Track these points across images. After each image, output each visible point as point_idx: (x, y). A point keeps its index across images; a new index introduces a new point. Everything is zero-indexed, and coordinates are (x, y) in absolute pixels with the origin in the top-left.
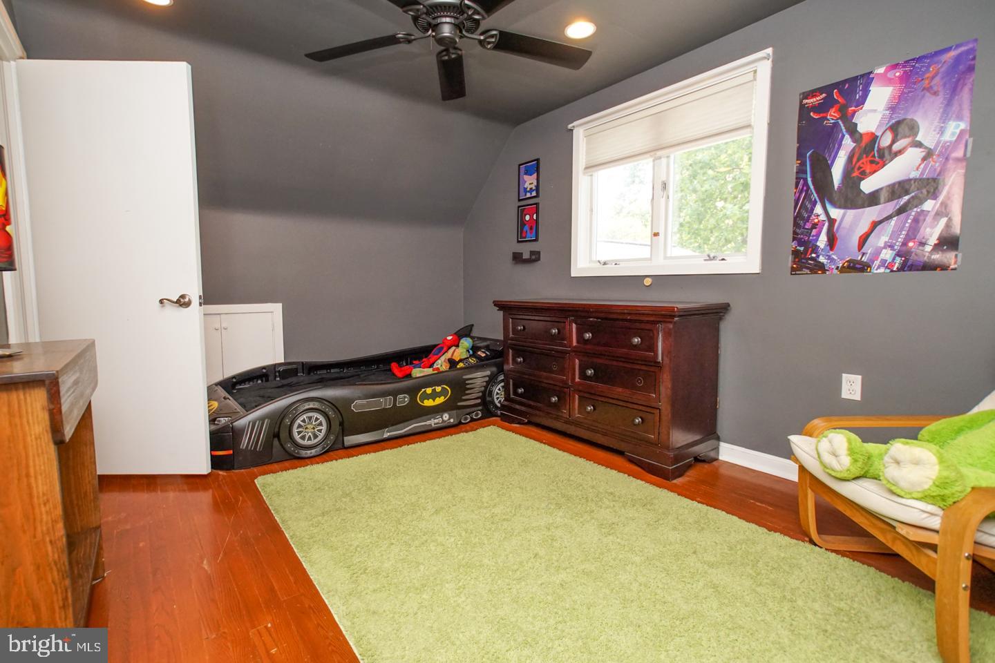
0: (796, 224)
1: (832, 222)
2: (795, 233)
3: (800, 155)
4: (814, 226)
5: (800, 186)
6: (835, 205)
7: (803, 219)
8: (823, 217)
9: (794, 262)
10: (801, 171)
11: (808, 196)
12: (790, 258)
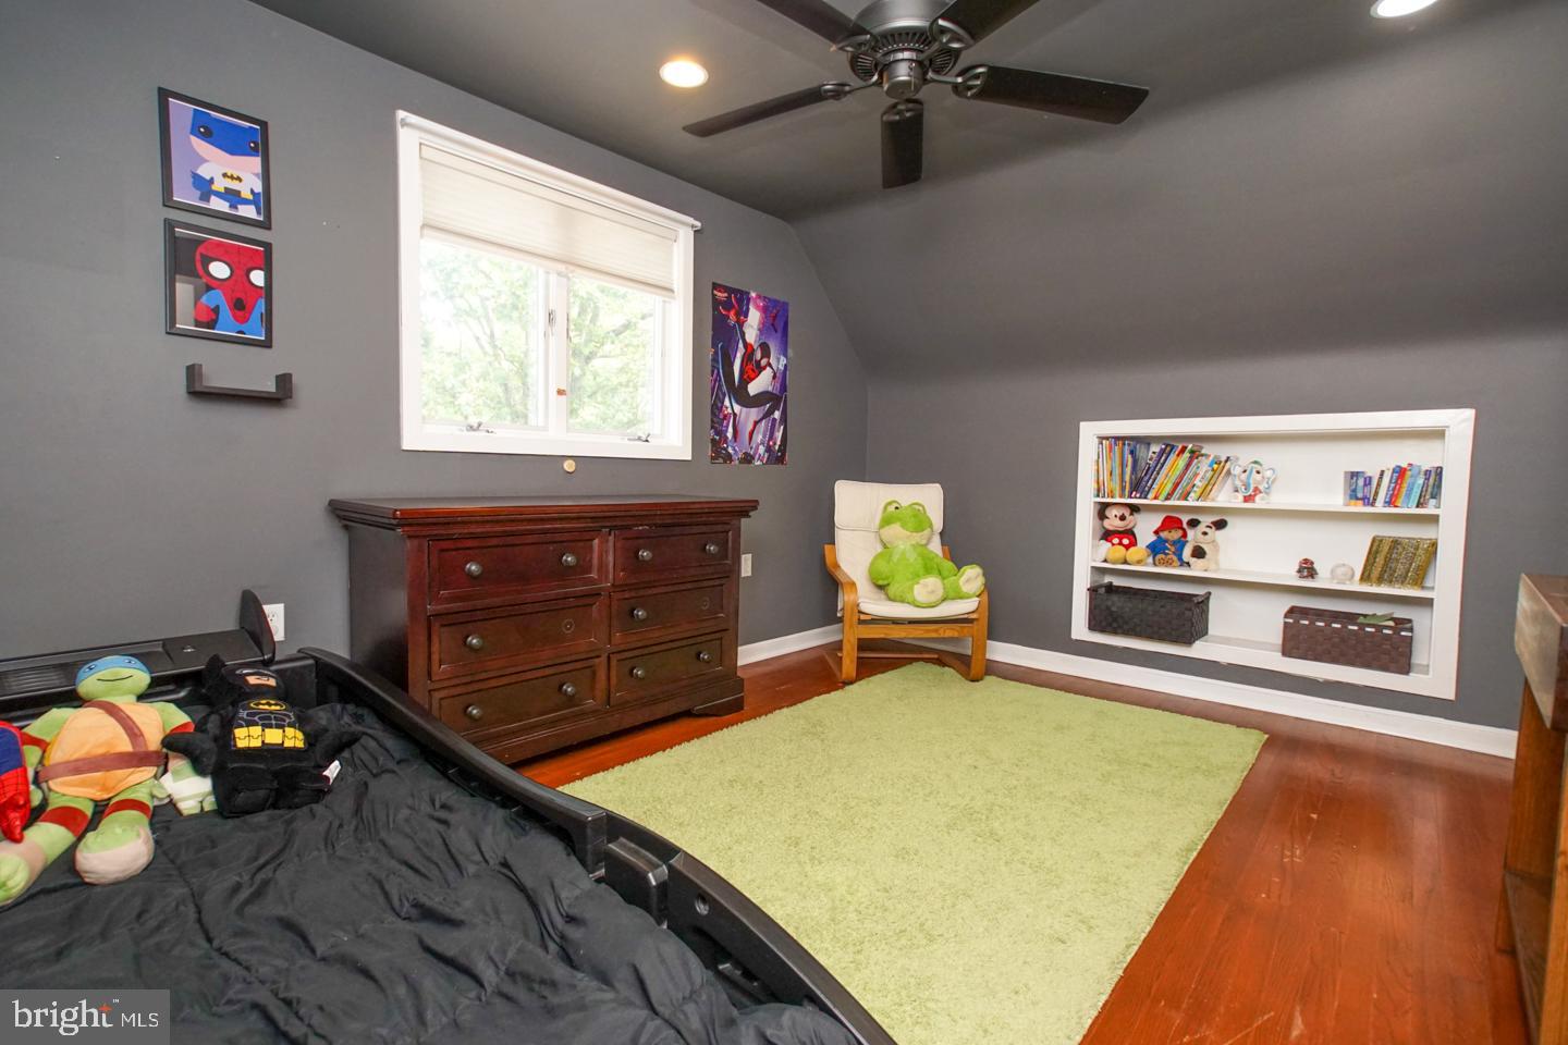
0: (713, 413)
1: (735, 415)
2: (712, 421)
3: (714, 345)
4: (725, 416)
5: (715, 375)
6: (738, 403)
7: (717, 408)
8: (730, 410)
9: (713, 452)
10: (715, 360)
11: (720, 387)
12: (710, 445)
